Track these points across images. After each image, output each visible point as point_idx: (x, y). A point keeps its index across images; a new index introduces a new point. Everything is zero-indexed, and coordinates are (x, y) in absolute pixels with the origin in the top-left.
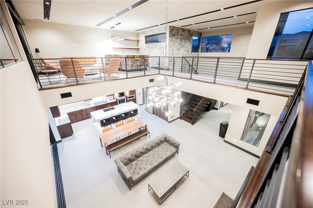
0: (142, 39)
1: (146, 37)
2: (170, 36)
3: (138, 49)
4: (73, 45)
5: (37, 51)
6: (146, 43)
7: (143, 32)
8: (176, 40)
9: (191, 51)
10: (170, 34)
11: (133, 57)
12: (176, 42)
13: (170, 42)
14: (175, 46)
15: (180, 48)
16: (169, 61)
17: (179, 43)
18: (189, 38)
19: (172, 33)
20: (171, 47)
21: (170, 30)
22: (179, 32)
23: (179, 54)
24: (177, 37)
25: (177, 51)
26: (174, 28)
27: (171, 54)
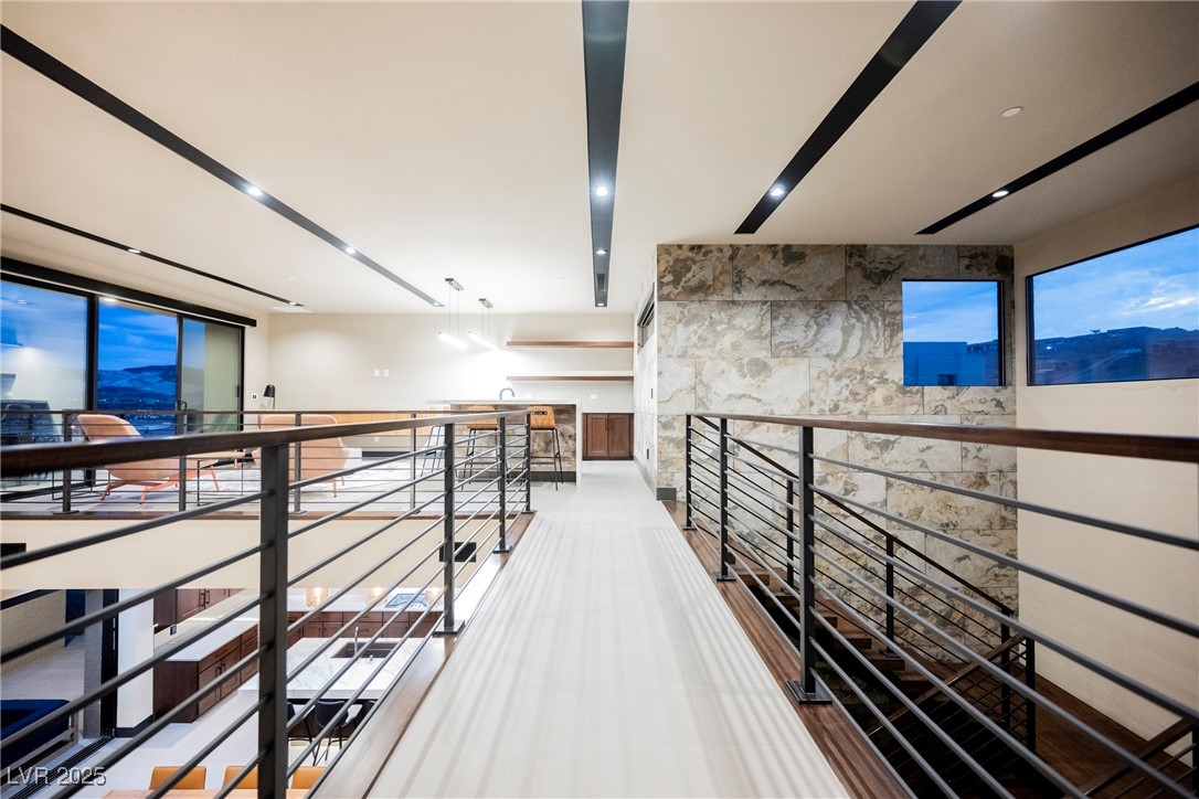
0: (635, 334)
1: (642, 325)
2: (663, 299)
3: (628, 380)
5: (269, 392)
8: (722, 316)
9: (896, 376)
10: (662, 284)
12: (729, 328)
13: (667, 331)
14: (718, 348)
15: (773, 362)
16: (665, 439)
17: (752, 328)
18: (855, 294)
19: (684, 279)
20: (679, 356)
21: (663, 268)
22: (753, 269)
23: (759, 400)
24: (737, 297)
25: (744, 376)
26: (703, 250)
27: (680, 396)
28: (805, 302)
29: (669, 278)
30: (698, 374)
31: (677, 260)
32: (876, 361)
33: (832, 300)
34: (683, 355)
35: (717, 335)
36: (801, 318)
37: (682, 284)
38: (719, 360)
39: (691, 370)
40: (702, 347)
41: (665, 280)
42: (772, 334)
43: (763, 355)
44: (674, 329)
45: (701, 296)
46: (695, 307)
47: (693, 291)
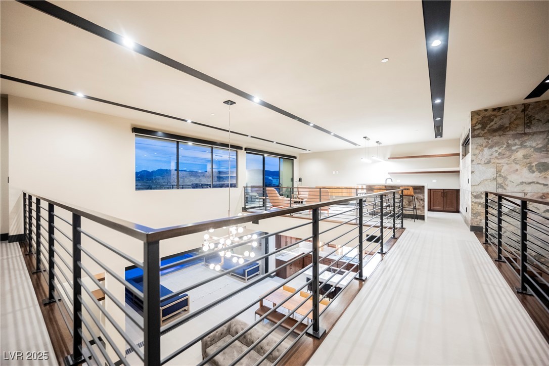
0: (461, 150)
1: (464, 145)
2: (474, 137)
3: (459, 173)
4: (334, 172)
5: (300, 180)
10: (474, 130)
12: (521, 148)
13: (477, 151)
14: (513, 158)
16: (476, 203)
17: (540, 146)
19: (488, 126)
20: (485, 164)
21: (474, 122)
22: (541, 114)
23: (544, 185)
24: (527, 131)
25: (533, 172)
26: (502, 110)
27: (486, 182)
29: (479, 126)
30: (498, 172)
34: (489, 162)
37: (487, 128)
38: (514, 165)
39: (494, 170)
40: (502, 158)
41: (476, 128)
44: (482, 150)
45: (501, 133)
46: (496, 139)
47: (495, 131)
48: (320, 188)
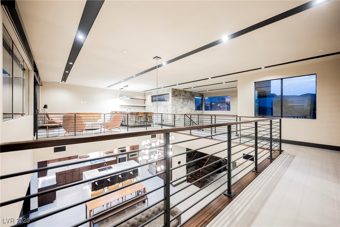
0: (149, 98)
1: (152, 97)
2: (172, 96)
3: (145, 107)
4: (82, 102)
5: (45, 107)
6: (152, 102)
7: (150, 93)
8: (178, 100)
9: (194, 109)
10: (172, 94)
11: (138, 113)
14: (178, 104)
15: (184, 107)
16: (172, 118)
17: (182, 102)
18: (191, 98)
21: (172, 92)
22: (182, 93)
23: (182, 112)
24: (180, 97)
25: (181, 109)
26: (177, 90)
27: (174, 111)
28: (186, 98)
29: (173, 94)
30: (176, 108)
31: (174, 91)
32: (193, 107)
33: (189, 99)
34: (174, 105)
35: (178, 102)
36: (186, 101)
38: (178, 106)
39: (175, 108)
40: (176, 104)
42: (184, 103)
43: (182, 106)
44: (174, 101)
46: (176, 98)
47: (175, 96)
48: (75, 114)
